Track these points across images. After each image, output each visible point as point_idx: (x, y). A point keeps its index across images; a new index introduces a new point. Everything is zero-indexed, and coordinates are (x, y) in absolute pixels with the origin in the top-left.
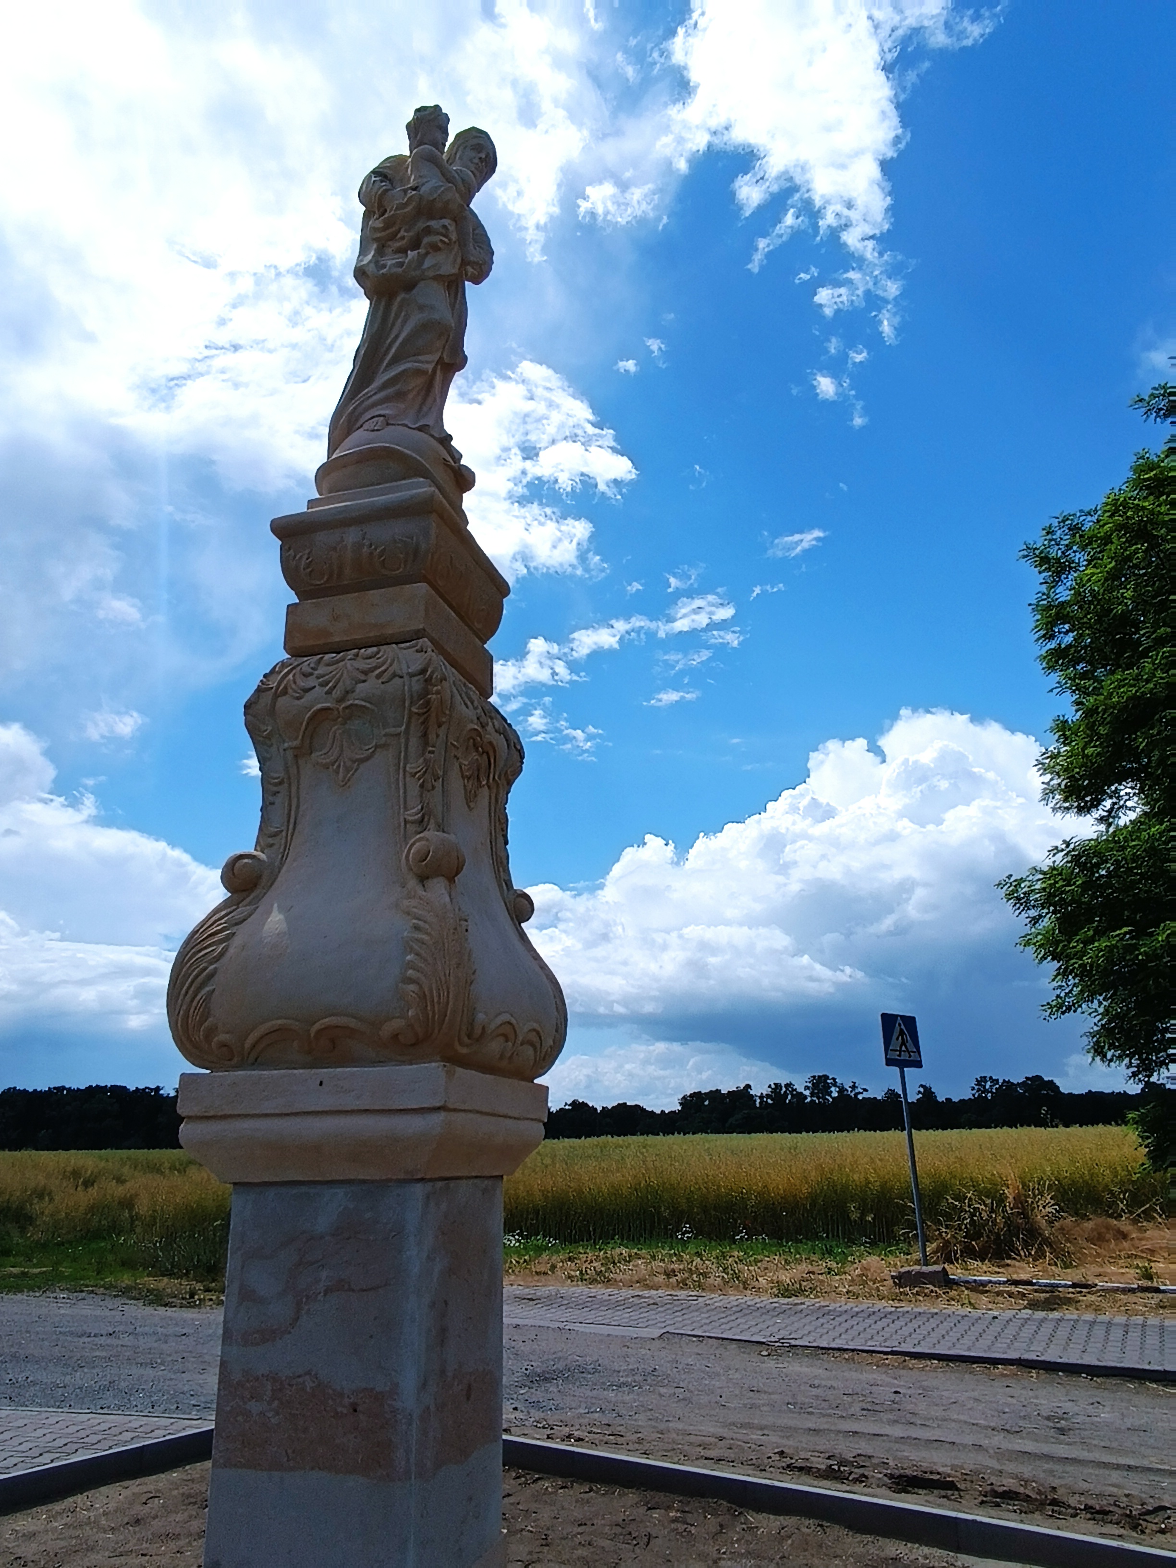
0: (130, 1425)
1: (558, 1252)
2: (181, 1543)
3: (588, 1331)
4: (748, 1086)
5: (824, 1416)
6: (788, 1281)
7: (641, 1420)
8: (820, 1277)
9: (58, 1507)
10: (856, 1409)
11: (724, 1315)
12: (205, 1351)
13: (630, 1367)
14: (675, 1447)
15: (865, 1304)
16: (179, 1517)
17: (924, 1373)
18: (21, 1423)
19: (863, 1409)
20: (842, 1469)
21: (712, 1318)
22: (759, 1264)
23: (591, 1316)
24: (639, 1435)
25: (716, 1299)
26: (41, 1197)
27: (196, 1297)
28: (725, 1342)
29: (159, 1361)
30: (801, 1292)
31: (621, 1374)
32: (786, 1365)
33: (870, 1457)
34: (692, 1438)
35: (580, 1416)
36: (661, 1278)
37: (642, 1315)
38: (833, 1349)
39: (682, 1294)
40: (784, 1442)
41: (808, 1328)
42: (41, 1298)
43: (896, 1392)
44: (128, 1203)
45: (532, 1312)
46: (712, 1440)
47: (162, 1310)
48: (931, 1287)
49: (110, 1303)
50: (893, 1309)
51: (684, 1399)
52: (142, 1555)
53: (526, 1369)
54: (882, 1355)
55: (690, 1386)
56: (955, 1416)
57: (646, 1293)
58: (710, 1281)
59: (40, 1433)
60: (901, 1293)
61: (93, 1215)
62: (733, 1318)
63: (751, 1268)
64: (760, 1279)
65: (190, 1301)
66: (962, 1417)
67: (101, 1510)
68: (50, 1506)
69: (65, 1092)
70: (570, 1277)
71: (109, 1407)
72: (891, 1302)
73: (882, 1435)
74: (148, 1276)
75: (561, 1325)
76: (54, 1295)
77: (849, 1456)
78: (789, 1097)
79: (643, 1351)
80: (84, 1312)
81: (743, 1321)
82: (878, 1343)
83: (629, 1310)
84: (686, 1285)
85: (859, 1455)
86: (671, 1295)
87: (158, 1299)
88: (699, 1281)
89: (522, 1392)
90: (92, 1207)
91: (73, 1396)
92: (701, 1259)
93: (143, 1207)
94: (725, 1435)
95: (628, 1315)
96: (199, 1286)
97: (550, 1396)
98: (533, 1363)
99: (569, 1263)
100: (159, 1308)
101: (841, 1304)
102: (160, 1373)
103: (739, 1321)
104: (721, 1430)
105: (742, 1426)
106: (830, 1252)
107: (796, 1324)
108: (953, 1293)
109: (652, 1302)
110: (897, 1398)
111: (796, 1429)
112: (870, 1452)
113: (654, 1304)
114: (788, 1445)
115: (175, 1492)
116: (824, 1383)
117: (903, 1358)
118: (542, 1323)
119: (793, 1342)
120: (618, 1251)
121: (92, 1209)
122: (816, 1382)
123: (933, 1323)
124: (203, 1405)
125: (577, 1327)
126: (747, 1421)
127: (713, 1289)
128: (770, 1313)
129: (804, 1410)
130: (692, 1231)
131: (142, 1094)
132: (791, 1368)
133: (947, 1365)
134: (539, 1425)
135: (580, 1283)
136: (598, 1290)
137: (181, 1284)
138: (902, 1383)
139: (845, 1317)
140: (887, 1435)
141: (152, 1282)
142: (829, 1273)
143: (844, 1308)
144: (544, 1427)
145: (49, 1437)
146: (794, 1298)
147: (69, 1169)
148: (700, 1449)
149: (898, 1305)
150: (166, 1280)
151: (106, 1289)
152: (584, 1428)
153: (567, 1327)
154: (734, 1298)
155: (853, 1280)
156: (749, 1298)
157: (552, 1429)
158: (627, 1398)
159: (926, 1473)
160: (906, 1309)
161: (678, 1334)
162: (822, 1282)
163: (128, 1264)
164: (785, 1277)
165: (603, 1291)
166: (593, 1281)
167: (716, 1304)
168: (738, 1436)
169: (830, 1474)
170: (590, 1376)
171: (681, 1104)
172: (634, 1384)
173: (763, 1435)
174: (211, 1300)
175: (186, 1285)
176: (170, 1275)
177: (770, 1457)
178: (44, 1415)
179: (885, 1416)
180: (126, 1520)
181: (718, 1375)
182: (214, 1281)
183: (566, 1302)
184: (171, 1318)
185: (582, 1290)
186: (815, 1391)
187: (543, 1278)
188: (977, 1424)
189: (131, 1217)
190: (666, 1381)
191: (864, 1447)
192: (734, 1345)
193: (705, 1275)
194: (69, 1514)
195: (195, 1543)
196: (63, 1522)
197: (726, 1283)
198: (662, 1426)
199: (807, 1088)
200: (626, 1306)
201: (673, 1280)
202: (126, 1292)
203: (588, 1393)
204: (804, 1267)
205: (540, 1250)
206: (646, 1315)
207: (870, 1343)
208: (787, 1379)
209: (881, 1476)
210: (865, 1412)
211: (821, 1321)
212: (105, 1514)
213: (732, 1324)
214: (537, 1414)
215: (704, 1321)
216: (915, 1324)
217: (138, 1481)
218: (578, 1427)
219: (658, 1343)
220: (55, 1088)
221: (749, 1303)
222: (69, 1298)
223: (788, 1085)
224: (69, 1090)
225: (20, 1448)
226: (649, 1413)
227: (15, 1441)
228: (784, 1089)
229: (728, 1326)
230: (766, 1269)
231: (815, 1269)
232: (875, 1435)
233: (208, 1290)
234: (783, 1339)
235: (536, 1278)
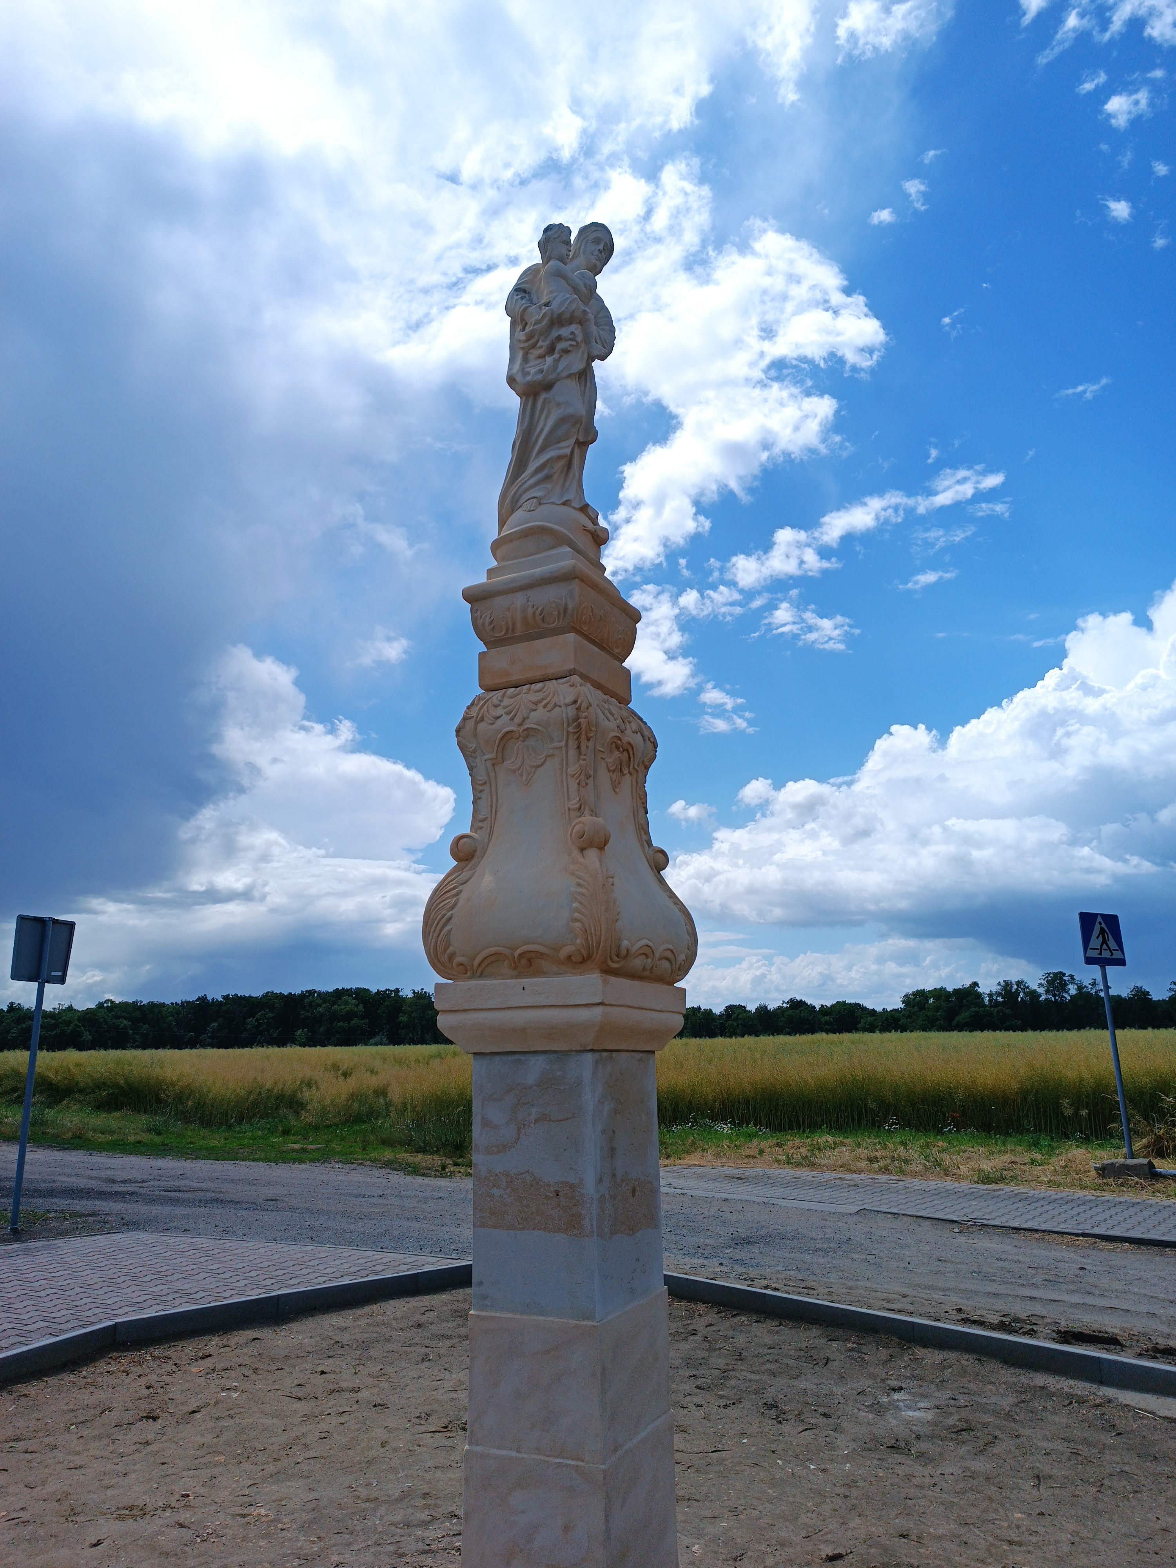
0: (405, 1260)
1: (766, 1139)
2: (455, 1341)
3: (789, 1205)
4: (975, 984)
5: (1005, 1283)
6: (989, 1169)
7: (833, 1277)
8: (1022, 1167)
9: (359, 1312)
10: (1038, 1279)
11: (921, 1197)
12: (459, 1211)
13: (827, 1236)
14: (861, 1299)
15: (1065, 1193)
16: (450, 1325)
17: (1114, 1254)
18: (322, 1255)
19: (1046, 1280)
20: (1013, 1324)
21: (909, 1199)
22: (961, 1154)
23: (795, 1194)
24: (830, 1289)
25: (916, 1183)
26: (309, 1085)
27: (447, 1170)
28: (919, 1220)
29: (422, 1217)
30: (1001, 1179)
31: (818, 1241)
32: (976, 1241)
33: (1043, 1317)
34: (879, 1294)
35: (778, 1272)
36: (863, 1164)
37: (842, 1195)
38: (1025, 1229)
39: (884, 1178)
40: (965, 1302)
41: (1002, 1211)
42: (321, 1168)
43: (1082, 1268)
44: (382, 1092)
45: (740, 1189)
46: (896, 1296)
47: (419, 1179)
48: (1136, 1179)
49: (376, 1172)
50: (1093, 1198)
51: (875, 1264)
52: (426, 1347)
53: (732, 1234)
54: (1072, 1237)
55: (881, 1254)
56: (1136, 1290)
57: (848, 1176)
58: (913, 1167)
59: (338, 1262)
60: (1105, 1183)
61: (353, 1102)
62: (929, 1200)
63: (954, 1157)
64: (961, 1167)
65: (442, 1172)
66: (1143, 1291)
67: (392, 1316)
68: (354, 1311)
69: (316, 995)
70: (778, 1161)
71: (387, 1248)
72: (1093, 1192)
73: (1058, 1301)
74: (406, 1152)
75: (766, 1200)
76: (332, 1165)
77: (1023, 1316)
78: (1021, 995)
79: (840, 1224)
80: (356, 1179)
81: (940, 1202)
82: (1069, 1226)
83: (831, 1190)
84: (889, 1170)
85: (1032, 1315)
86: (871, 1179)
87: (415, 1170)
88: (901, 1168)
89: (727, 1251)
90: (352, 1095)
91: (358, 1239)
92: (905, 1148)
93: (395, 1095)
94: (908, 1293)
95: (828, 1194)
96: (449, 1161)
97: (752, 1256)
98: (738, 1230)
99: (777, 1149)
100: (417, 1177)
101: (1042, 1191)
102: (424, 1226)
103: (936, 1202)
104: (906, 1289)
105: (927, 1287)
106: (1036, 1144)
107: (990, 1207)
108: (1159, 1186)
109: (852, 1183)
110: (1082, 1273)
111: (977, 1293)
112: (1044, 1313)
113: (855, 1185)
114: (966, 1304)
115: (445, 1308)
116: (1011, 1257)
117: (1093, 1240)
118: (748, 1198)
119: (985, 1222)
120: (824, 1138)
121: (353, 1096)
122: (1003, 1257)
123: (1132, 1211)
124: (461, 1250)
125: (781, 1202)
126: (931, 1283)
127: (915, 1174)
128: (967, 1197)
129: (988, 1278)
130: (898, 1123)
131: (383, 996)
132: (980, 1244)
133: (1139, 1248)
134: (741, 1278)
135: (785, 1165)
136: (805, 1173)
137: (433, 1159)
138: (1089, 1261)
139: (1042, 1202)
140: (1064, 1301)
141: (409, 1158)
142: (1032, 1163)
143: (1042, 1195)
144: (745, 1279)
145: (346, 1266)
146: (994, 1185)
147: (329, 1063)
148: (883, 1303)
149: (1099, 1194)
150: (420, 1156)
151: (372, 1161)
152: (781, 1281)
153: (771, 1202)
154: (934, 1183)
155: (1055, 1170)
156: (949, 1184)
157: (752, 1281)
158: (821, 1260)
159: (1094, 1331)
160: (1106, 1198)
161: (874, 1211)
162: (1022, 1170)
163: (387, 1143)
164: (987, 1166)
165: (807, 1173)
166: (799, 1165)
167: (916, 1188)
168: (921, 1295)
169: (1002, 1327)
170: (788, 1242)
171: (903, 1002)
172: (829, 1250)
173: (944, 1295)
174: (460, 1172)
175: (436, 1160)
176: (423, 1152)
177: (947, 1312)
178: (340, 1251)
179: (1064, 1287)
180: (410, 1324)
181: (908, 1246)
182: (461, 1157)
183: (772, 1182)
184: (428, 1186)
185: (788, 1172)
186: (1001, 1264)
187: (751, 1161)
188: (1156, 1297)
189: (386, 1104)
190: (860, 1249)
191: (1039, 1309)
192: (928, 1222)
193: (907, 1162)
194: (368, 1317)
195: (464, 1342)
196: (365, 1322)
197: (926, 1168)
198: (851, 1284)
199: (1041, 985)
200: (828, 1186)
201: (876, 1166)
202: (388, 1165)
203: (786, 1255)
204: (1008, 1157)
205: (750, 1136)
206: (846, 1194)
207: (1063, 1226)
208: (975, 1253)
209: (1049, 1331)
210: (1046, 1283)
211: (1017, 1205)
212: (395, 1319)
213: (927, 1205)
214: (741, 1269)
215: (901, 1201)
216: (1113, 1211)
217: (417, 1299)
218: (775, 1280)
219: (855, 1218)
220: (306, 991)
221: (948, 1188)
222: (343, 1168)
223: (1019, 983)
224: (319, 993)
225: (326, 1271)
226: (840, 1274)
227: (321, 1267)
228: (1015, 987)
229: (924, 1206)
230: (969, 1158)
231: (1017, 1160)
232: (1051, 1300)
233: (456, 1164)
234: (976, 1219)
235: (746, 1161)
